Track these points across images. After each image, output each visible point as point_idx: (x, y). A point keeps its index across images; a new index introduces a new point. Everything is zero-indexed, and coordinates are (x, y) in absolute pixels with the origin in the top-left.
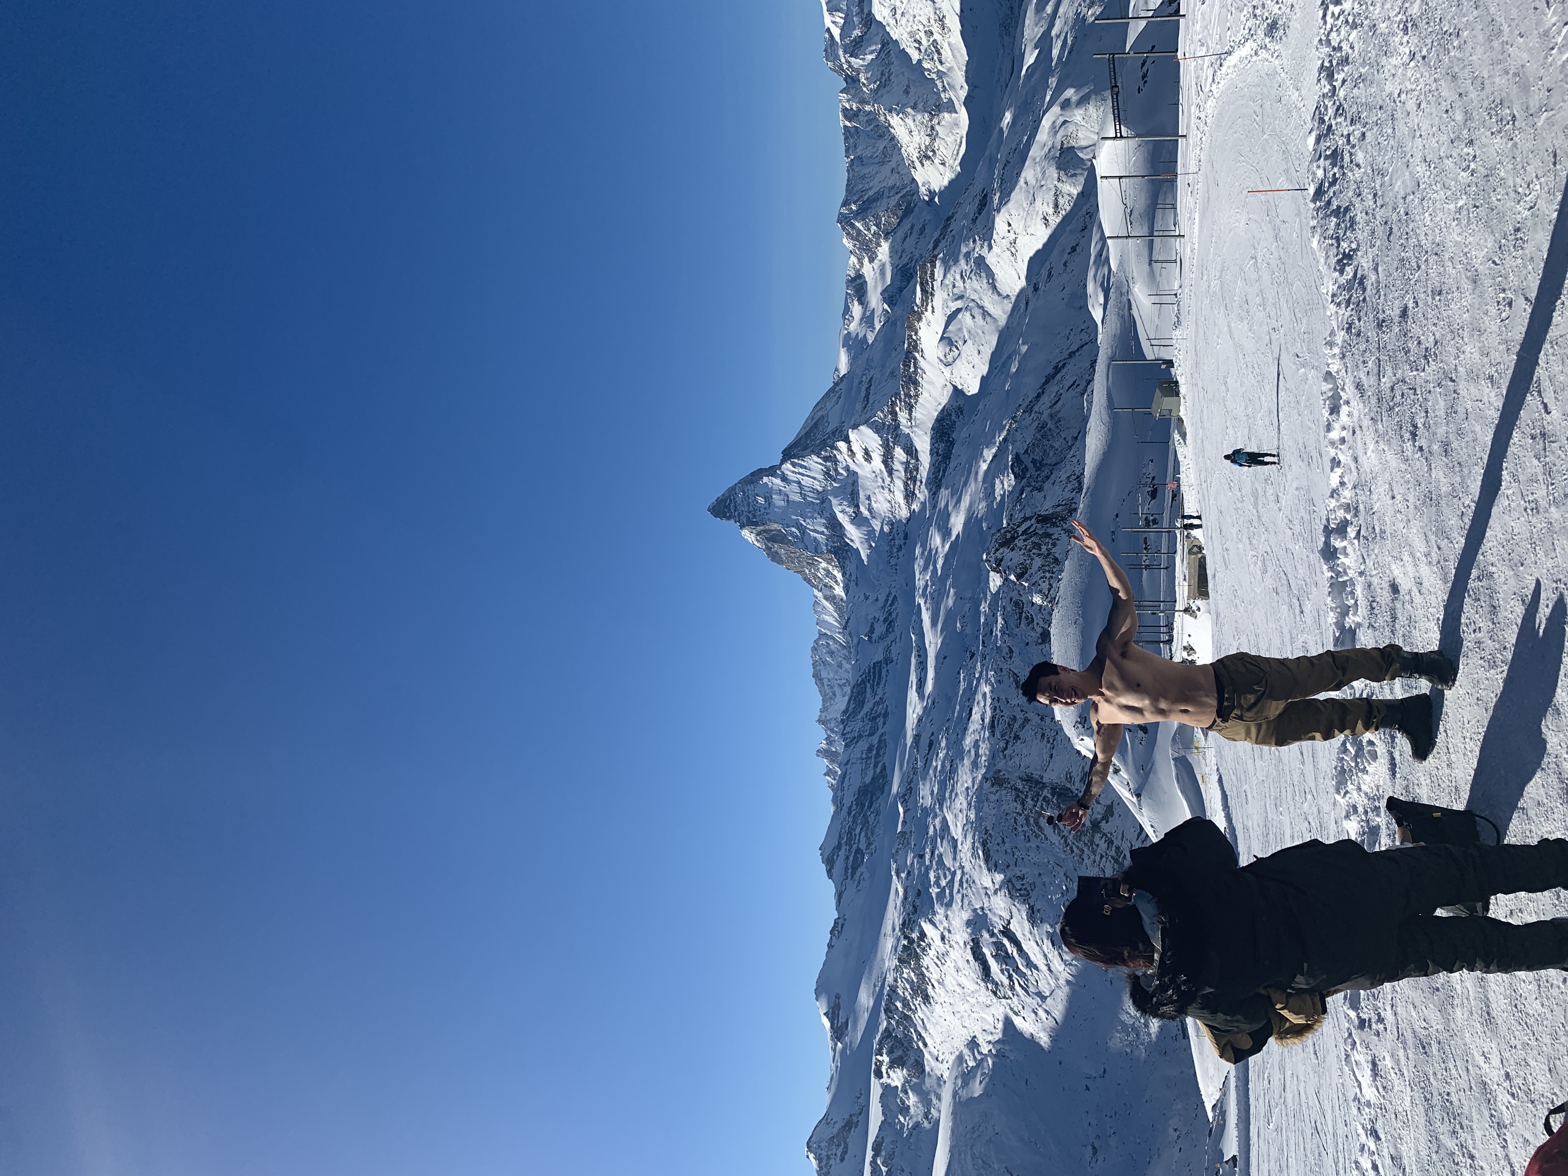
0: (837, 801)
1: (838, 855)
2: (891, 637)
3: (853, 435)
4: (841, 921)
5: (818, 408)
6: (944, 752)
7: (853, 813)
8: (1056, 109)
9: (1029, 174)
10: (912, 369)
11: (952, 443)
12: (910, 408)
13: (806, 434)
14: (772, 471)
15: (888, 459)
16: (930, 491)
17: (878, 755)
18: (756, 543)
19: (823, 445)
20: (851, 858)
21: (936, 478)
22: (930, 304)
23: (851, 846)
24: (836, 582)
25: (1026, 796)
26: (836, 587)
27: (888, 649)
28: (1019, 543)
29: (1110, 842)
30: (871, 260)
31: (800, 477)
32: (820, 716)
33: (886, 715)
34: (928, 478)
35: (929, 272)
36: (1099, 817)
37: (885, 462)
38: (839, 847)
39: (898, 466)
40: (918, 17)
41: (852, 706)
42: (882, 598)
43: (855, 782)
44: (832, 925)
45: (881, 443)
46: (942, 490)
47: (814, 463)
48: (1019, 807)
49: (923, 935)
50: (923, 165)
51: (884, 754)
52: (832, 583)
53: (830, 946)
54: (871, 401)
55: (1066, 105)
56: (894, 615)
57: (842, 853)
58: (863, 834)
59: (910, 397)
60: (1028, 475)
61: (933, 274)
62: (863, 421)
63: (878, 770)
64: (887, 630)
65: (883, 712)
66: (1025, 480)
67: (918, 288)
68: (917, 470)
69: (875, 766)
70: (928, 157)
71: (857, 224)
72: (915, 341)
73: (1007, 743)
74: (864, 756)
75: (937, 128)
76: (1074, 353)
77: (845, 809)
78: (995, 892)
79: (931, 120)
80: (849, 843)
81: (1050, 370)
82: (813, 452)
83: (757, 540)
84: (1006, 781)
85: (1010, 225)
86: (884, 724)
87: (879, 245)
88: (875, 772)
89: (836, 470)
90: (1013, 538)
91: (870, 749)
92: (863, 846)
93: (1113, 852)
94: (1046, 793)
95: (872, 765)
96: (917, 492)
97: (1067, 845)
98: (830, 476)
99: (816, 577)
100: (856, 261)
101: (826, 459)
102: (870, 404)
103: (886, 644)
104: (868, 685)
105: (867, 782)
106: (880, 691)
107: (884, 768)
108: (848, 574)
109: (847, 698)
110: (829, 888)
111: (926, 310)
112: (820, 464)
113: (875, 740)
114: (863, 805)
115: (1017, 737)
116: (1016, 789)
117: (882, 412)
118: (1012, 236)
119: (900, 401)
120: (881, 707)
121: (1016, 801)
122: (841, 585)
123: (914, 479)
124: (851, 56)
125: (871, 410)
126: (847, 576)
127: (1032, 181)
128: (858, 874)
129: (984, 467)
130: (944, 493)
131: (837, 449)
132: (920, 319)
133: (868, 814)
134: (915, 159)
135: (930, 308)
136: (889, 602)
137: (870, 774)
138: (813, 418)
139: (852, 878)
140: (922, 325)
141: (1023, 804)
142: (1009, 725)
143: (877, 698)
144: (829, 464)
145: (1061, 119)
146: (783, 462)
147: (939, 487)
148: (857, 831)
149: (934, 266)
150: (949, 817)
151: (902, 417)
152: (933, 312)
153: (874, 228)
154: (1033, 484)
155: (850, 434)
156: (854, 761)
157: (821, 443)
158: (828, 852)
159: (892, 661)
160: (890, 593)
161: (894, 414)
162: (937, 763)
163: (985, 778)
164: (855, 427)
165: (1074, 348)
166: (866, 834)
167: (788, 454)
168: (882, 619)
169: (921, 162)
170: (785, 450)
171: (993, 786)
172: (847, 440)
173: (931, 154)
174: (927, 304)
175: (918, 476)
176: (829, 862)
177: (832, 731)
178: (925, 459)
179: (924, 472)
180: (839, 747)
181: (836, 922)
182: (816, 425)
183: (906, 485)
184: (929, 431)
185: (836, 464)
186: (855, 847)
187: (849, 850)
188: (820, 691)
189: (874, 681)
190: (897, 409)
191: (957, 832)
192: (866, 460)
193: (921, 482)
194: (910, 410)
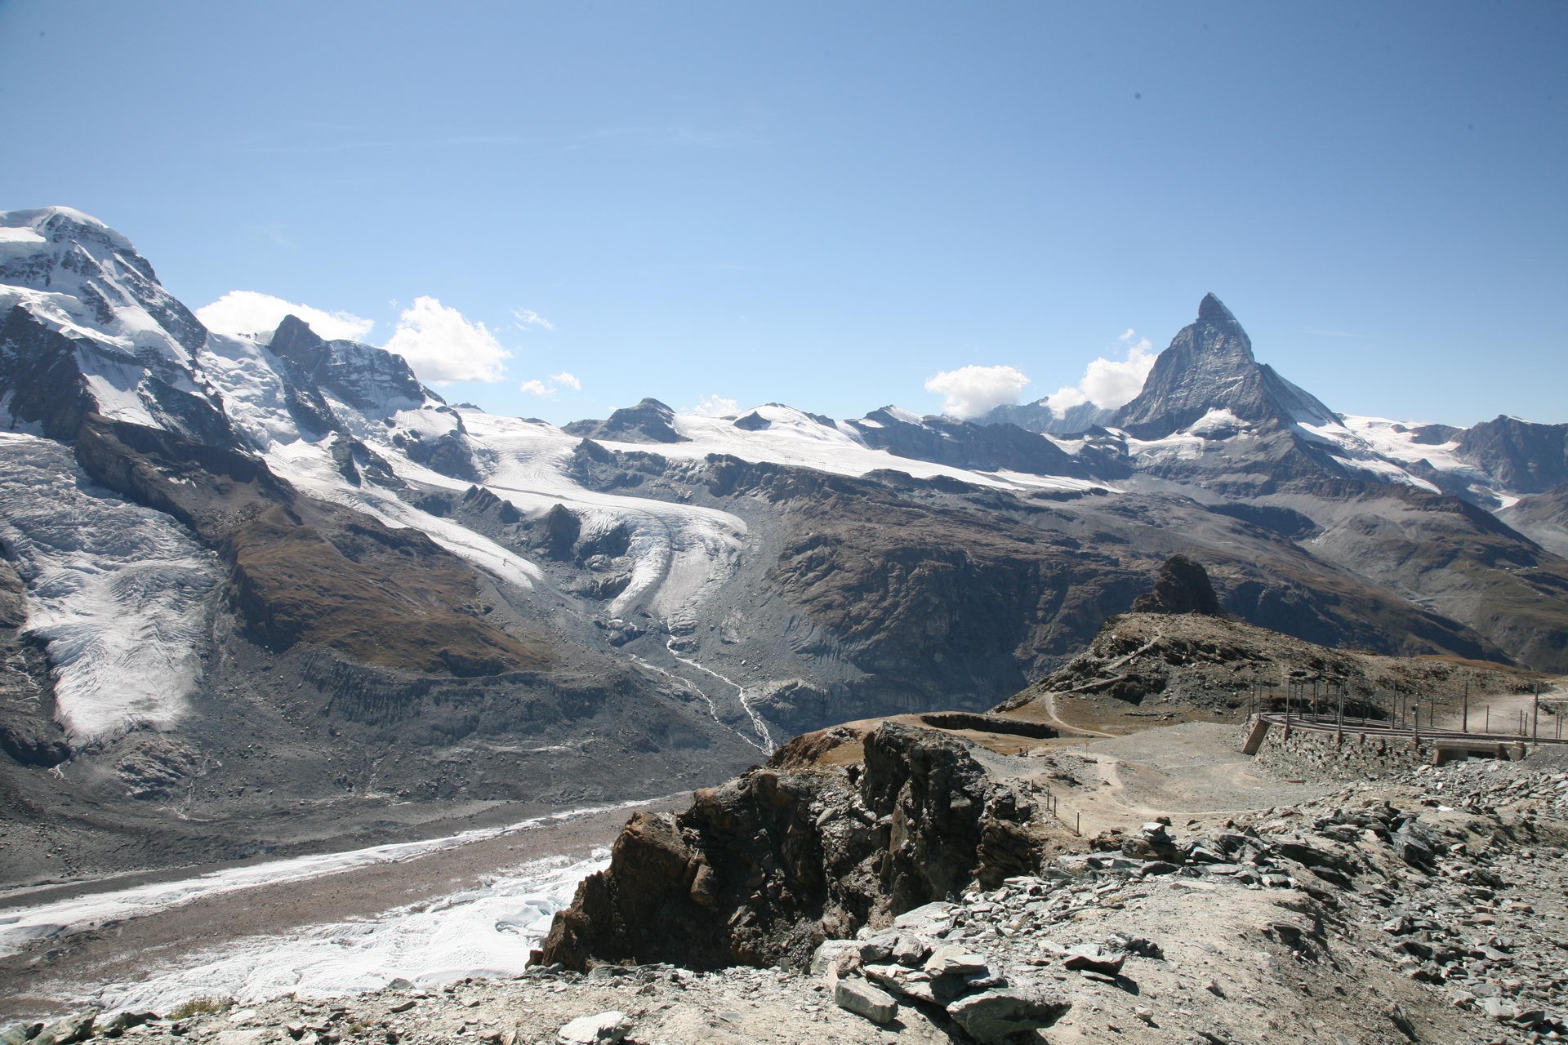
1: (886, 422)
15: (1260, 467)
16: (1228, 507)
19: (1274, 405)
21: (1241, 512)
22: (1412, 507)
24: (1138, 418)
26: (1133, 418)
31: (1242, 382)
32: (1008, 405)
34: (1240, 505)
35: (1447, 506)
37: (1255, 464)
39: (1251, 477)
44: (828, 417)
45: (1274, 461)
46: (1227, 517)
47: (1255, 396)
49: (826, 496)
52: (1136, 415)
57: (887, 426)
59: (1320, 489)
61: (1444, 510)
62: (1298, 443)
68: (1247, 495)
71: (1498, 435)
72: (1376, 493)
77: (923, 428)
82: (1267, 395)
89: (1248, 417)
96: (1226, 495)
98: (1242, 412)
101: (1260, 407)
110: (860, 416)
111: (1406, 504)
112: (1255, 402)
117: (1306, 462)
119: (1316, 479)
123: (1238, 492)
130: (1227, 521)
138: (1300, 394)
151: (1300, 482)
158: (887, 413)
161: (1304, 473)
172: (1277, 428)
175: (1241, 496)
176: (880, 415)
177: (997, 416)
178: (1260, 502)
179: (1243, 500)
183: (1234, 483)
184: (1287, 506)
188: (1030, 405)
190: (1308, 476)
193: (1236, 499)
194: (1307, 488)
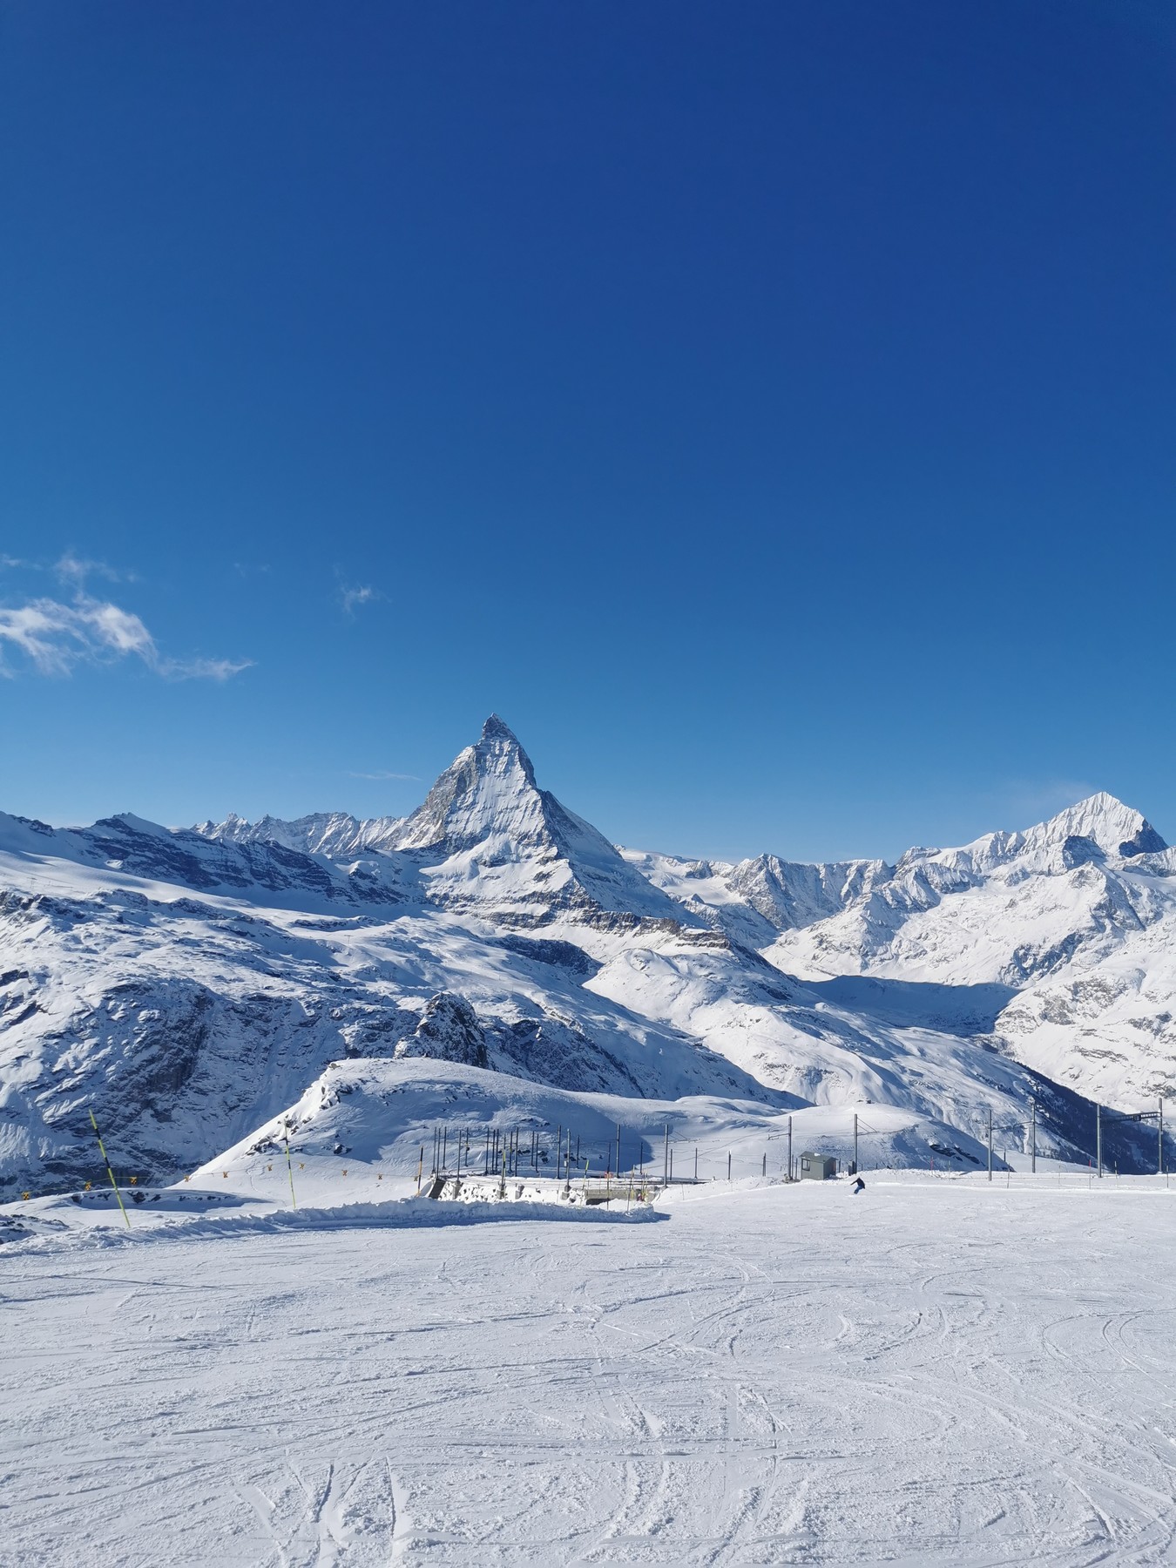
0: (182, 835)
1: (122, 832)
2: (355, 896)
3: (563, 862)
4: (48, 832)
5: (591, 829)
6: (233, 948)
7: (168, 850)
8: (863, 1067)
9: (804, 1040)
10: (624, 923)
11: (551, 962)
12: (586, 921)
13: (566, 818)
14: (530, 779)
15: (539, 897)
16: (505, 939)
17: (229, 878)
18: (458, 761)
19: (554, 834)
20: (118, 846)
21: (517, 945)
22: (686, 942)
23: (131, 846)
24: (414, 841)
25: (184, 1032)
26: (410, 840)
27: (342, 892)
28: (460, 1028)
29: (130, 1118)
30: (728, 886)
31: (524, 808)
32: (274, 820)
33: (272, 887)
34: (516, 937)
35: (716, 942)
36: (158, 1108)
37: (534, 894)
38: (131, 833)
39: (529, 907)
40: (948, 937)
41: (284, 853)
42: (396, 888)
43: (202, 853)
44: (45, 823)
45: (554, 891)
46: (506, 951)
47: (536, 823)
48: (173, 1024)
49: (32, 919)
50: (814, 938)
51: (231, 884)
52: (413, 837)
53: (21, 820)
54: (597, 882)
55: (866, 1076)
56: (378, 899)
57: (124, 837)
58: (144, 859)
59: (598, 921)
60: (517, 1037)
61: (713, 945)
62: (577, 873)
63: (213, 878)
64: (363, 892)
65: (276, 885)
66: (512, 1034)
67: (701, 931)
68: (524, 926)
69: (218, 875)
70: (821, 942)
71: (762, 872)
72: (651, 927)
73: (241, 1012)
74: (229, 864)
75: (848, 953)
76: (635, 1083)
77: (173, 841)
78: (79, 998)
79: (855, 947)
80: (135, 844)
81: (619, 1058)
82: (548, 822)
83: (461, 762)
84: (201, 1011)
85: (757, 1021)
86: (263, 885)
87: (742, 893)
88: (211, 874)
89: (528, 845)
90: (463, 1022)
91: (236, 870)
92: (131, 859)
93: (119, 1121)
94: (187, 1052)
95: (219, 871)
96: (504, 926)
97: (130, 1074)
98: (522, 840)
99: (421, 820)
100: (728, 871)
101: (540, 835)
102: (592, 880)
103: (349, 890)
104: (305, 871)
105: (201, 866)
106: (298, 882)
107: (216, 884)
108: (423, 854)
109: (290, 848)
110: (86, 823)
111: (680, 939)
112: (534, 831)
113: (247, 876)
114: (173, 860)
115: (247, 1023)
116: (192, 1021)
117: (585, 893)
118: (747, 1023)
119: (594, 911)
120: (282, 883)
121: (180, 1021)
122: (412, 847)
123: (515, 923)
124: (916, 873)
125: (587, 882)
126: (421, 853)
127: (797, 1043)
128: (100, 852)
129: (528, 994)
130: (502, 954)
131: (550, 846)
132: (672, 932)
133: (166, 866)
134: (819, 931)
135: (682, 942)
136: (391, 895)
137: (210, 870)
138: (580, 823)
139: (95, 846)
140: (666, 934)
141: (176, 1028)
142: (261, 1015)
143: (291, 880)
144: (535, 838)
145: (853, 1072)
146: (538, 791)
147: (508, 948)
148: (147, 854)
149: (722, 946)
150: (162, 951)
151: (578, 913)
152: (679, 945)
153: (757, 889)
154: (509, 1042)
155: (564, 860)
156: (225, 853)
157: (557, 831)
158: (125, 821)
159: (329, 896)
160: (401, 896)
161: (581, 905)
162: (220, 938)
163: (204, 990)
164: (571, 865)
165: (640, 1082)
166: (143, 863)
167: (546, 797)
168: (374, 887)
169: (817, 936)
170: (551, 795)
171: (197, 997)
172: (558, 857)
173: (824, 946)
174: (685, 939)
175: (518, 928)
176: (115, 823)
177: (256, 831)
178: (537, 935)
179: (522, 933)
180: (238, 837)
181: (47, 827)
182: (574, 826)
183: (511, 915)
184: (563, 939)
185: (534, 845)
186: (131, 850)
187: (128, 845)
188: (299, 821)
189: (309, 876)
190: (587, 908)
191: (147, 958)
192: (538, 875)
193: (513, 930)
194: (584, 921)
